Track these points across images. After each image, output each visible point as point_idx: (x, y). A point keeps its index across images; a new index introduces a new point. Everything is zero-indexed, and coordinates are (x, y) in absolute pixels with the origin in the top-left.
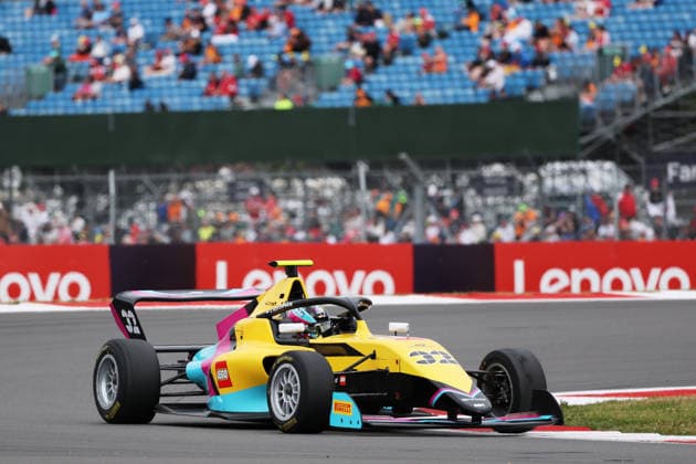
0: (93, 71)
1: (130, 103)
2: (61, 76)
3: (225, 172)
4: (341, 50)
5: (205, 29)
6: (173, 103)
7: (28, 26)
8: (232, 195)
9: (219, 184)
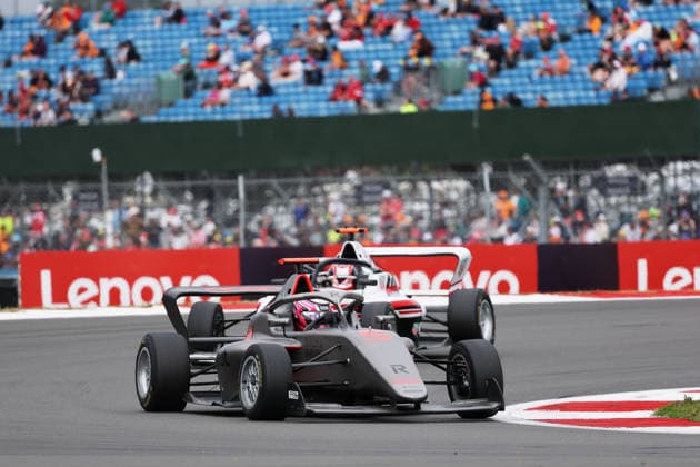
0: (222, 78)
1: (259, 109)
2: (190, 83)
3: (352, 175)
4: (464, 54)
5: (331, 34)
6: (300, 110)
7: (158, 34)
8: (359, 198)
9: (347, 187)
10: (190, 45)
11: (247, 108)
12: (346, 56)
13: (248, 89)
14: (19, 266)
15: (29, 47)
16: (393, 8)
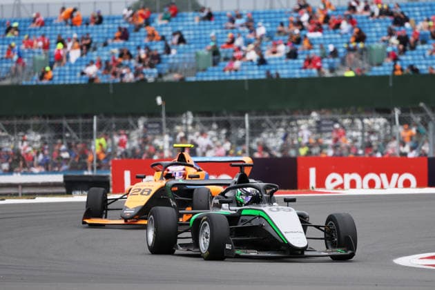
0: (236, 54)
1: (258, 73)
2: (216, 57)
3: (314, 114)
4: (384, 41)
5: (303, 28)
6: (283, 74)
7: (197, 27)
8: (319, 128)
9: (311, 122)
10: (217, 34)
11: (251, 72)
12: (312, 42)
13: (251, 61)
14: (111, 168)
15: (118, 34)
16: (340, 13)
